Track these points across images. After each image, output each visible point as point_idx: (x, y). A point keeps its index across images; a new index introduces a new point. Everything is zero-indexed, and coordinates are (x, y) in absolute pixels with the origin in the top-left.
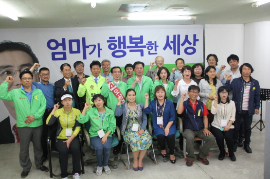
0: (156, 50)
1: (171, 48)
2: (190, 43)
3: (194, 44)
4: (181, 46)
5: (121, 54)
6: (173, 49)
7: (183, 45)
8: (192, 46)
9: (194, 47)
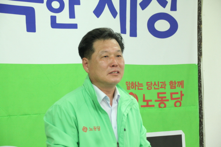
0: (72, 15)
2: (163, 3)
3: (174, 7)
8: (167, 10)
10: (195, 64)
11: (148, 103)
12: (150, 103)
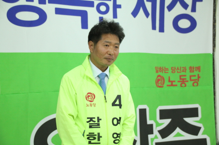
1: (147, 14)
2: (185, 6)
3: (194, 10)
4: (166, 10)
5: (34, 16)
6: (150, 17)
7: (170, 8)
8: (188, 11)
9: (193, 14)
10: (210, 54)
11: (172, 83)
12: (174, 83)
